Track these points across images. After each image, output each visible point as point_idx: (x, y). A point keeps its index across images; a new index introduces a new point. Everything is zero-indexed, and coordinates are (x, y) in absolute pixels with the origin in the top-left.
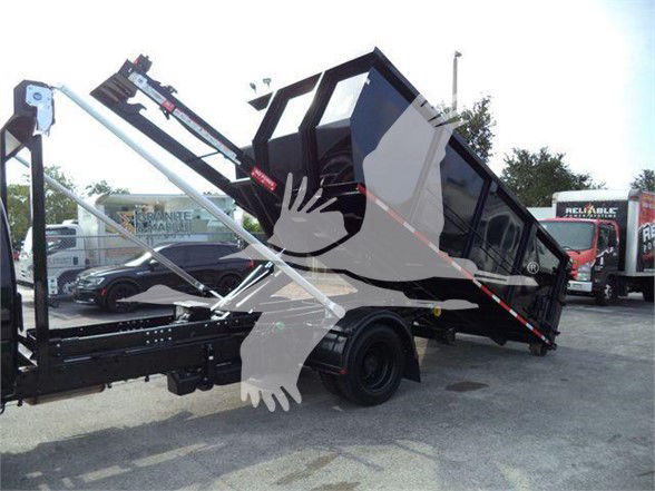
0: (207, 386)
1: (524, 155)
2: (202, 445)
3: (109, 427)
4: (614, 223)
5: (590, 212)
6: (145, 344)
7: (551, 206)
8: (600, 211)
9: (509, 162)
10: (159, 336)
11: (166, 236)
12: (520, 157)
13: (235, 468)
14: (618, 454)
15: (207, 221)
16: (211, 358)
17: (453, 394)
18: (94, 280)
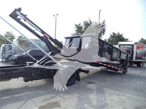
0: (32, 80)
1: (114, 34)
2: (29, 93)
3: (10, 88)
4: (131, 49)
5: (126, 47)
6: (18, 71)
7: (117, 45)
8: (128, 46)
9: (111, 35)
10: (21, 69)
11: (32, 48)
12: (113, 34)
13: (34, 98)
14: (118, 98)
15: (42, 45)
16: (33, 74)
17: (87, 84)
18: (15, 57)
